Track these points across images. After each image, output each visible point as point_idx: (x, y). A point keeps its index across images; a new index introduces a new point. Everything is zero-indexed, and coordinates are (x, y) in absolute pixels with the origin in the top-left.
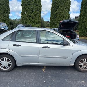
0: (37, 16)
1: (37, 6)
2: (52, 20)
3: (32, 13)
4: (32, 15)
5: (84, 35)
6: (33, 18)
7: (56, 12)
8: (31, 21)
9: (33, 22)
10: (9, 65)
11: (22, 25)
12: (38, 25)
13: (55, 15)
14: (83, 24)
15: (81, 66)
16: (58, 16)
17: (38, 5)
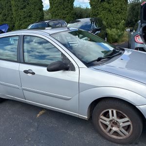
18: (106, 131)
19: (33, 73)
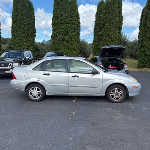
0: (74, 39)
1: (74, 26)
2: (96, 44)
3: (67, 35)
4: (67, 38)
5: (146, 65)
6: (68, 43)
7: (100, 33)
8: (65, 46)
9: (68, 48)
10: (39, 95)
11: (52, 53)
12: (75, 52)
13: (100, 37)
14: (142, 49)
15: (113, 97)
16: (104, 39)
17: (75, 24)
18: (113, 99)
19: (79, 77)
